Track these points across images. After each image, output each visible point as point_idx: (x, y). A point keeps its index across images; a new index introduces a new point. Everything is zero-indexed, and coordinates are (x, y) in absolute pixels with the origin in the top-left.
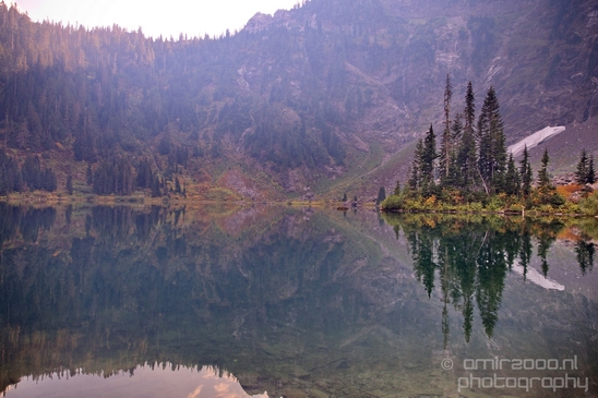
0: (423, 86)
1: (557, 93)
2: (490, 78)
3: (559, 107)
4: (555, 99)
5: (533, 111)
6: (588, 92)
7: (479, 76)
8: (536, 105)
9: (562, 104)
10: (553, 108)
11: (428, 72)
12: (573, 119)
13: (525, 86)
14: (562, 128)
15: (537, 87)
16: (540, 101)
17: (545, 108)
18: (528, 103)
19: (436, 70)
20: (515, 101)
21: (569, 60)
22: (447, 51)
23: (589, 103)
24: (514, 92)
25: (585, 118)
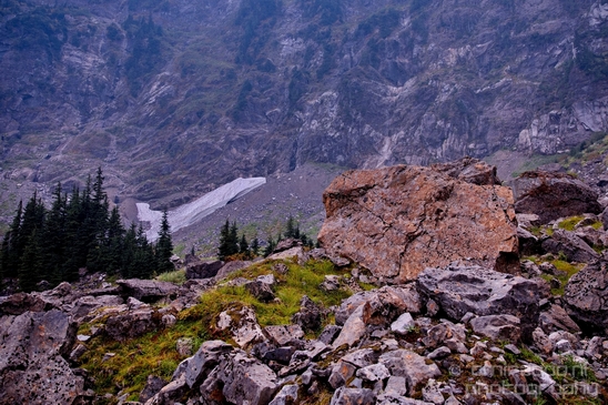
0: (34, 93)
1: (250, 132)
2: (153, 99)
3: (253, 152)
4: (247, 140)
5: (217, 153)
6: (292, 130)
7: (135, 96)
8: (222, 146)
9: (257, 147)
10: (245, 152)
11: (46, 73)
12: (275, 166)
13: (205, 116)
14: (261, 180)
15: (223, 120)
16: (227, 139)
17: (234, 151)
18: (210, 141)
19: (62, 73)
20: (190, 135)
21: (262, 90)
22: (85, 50)
23: (295, 145)
24: (189, 123)
25: (292, 165)
